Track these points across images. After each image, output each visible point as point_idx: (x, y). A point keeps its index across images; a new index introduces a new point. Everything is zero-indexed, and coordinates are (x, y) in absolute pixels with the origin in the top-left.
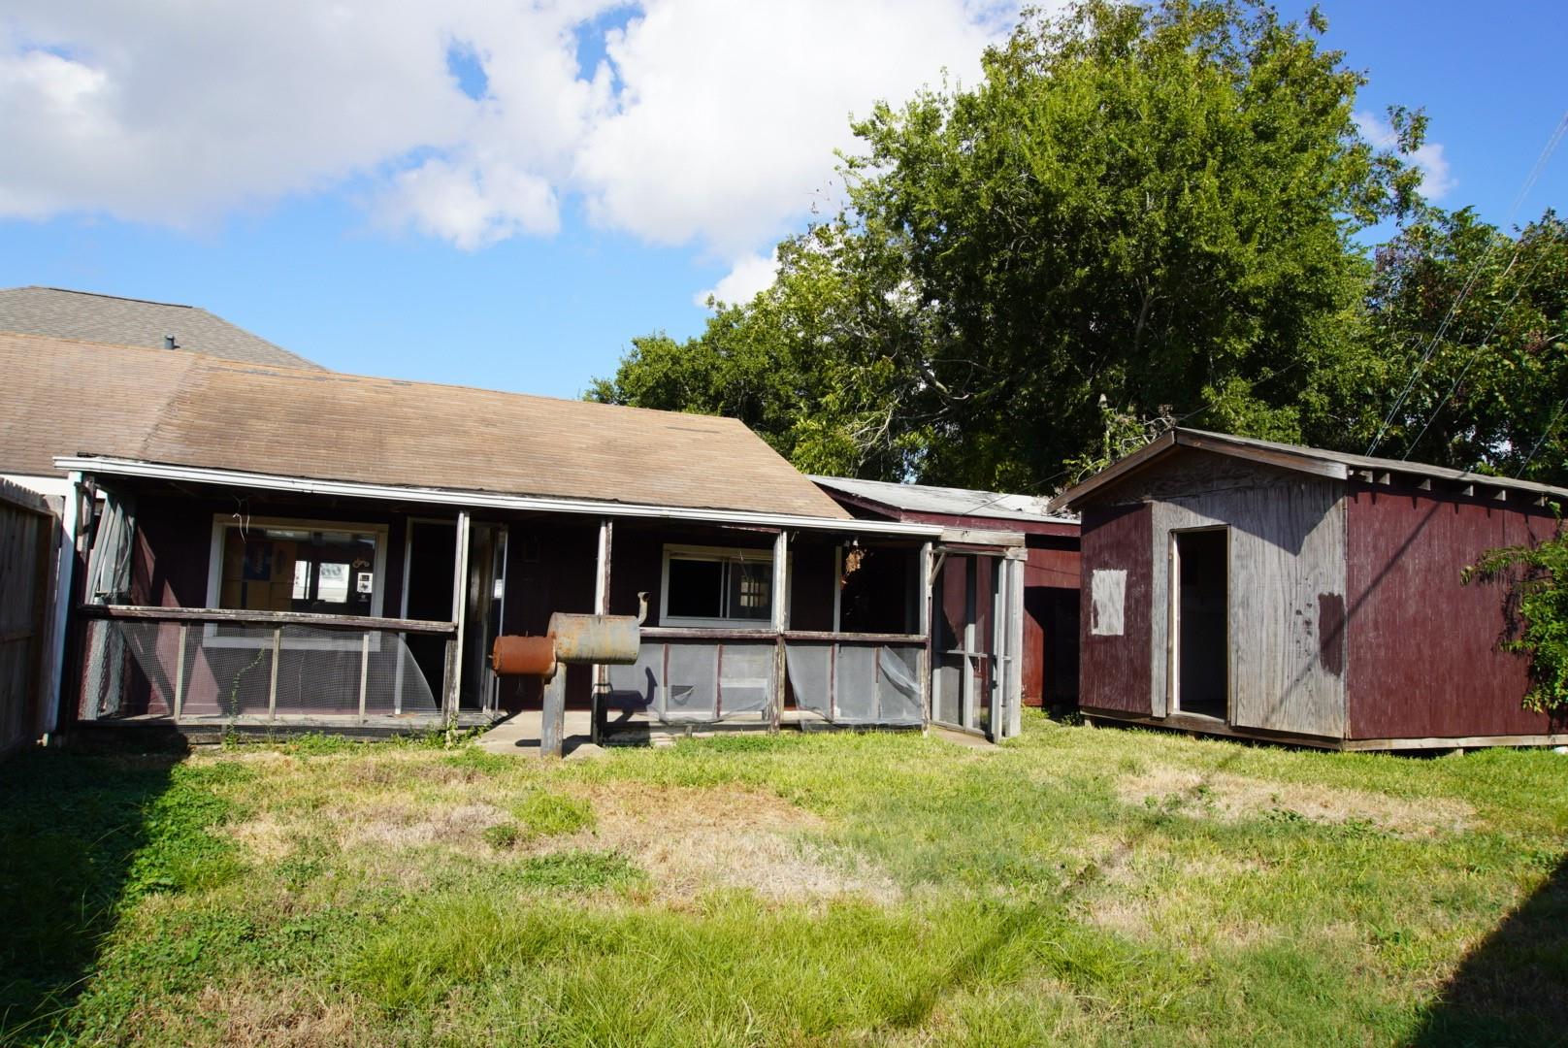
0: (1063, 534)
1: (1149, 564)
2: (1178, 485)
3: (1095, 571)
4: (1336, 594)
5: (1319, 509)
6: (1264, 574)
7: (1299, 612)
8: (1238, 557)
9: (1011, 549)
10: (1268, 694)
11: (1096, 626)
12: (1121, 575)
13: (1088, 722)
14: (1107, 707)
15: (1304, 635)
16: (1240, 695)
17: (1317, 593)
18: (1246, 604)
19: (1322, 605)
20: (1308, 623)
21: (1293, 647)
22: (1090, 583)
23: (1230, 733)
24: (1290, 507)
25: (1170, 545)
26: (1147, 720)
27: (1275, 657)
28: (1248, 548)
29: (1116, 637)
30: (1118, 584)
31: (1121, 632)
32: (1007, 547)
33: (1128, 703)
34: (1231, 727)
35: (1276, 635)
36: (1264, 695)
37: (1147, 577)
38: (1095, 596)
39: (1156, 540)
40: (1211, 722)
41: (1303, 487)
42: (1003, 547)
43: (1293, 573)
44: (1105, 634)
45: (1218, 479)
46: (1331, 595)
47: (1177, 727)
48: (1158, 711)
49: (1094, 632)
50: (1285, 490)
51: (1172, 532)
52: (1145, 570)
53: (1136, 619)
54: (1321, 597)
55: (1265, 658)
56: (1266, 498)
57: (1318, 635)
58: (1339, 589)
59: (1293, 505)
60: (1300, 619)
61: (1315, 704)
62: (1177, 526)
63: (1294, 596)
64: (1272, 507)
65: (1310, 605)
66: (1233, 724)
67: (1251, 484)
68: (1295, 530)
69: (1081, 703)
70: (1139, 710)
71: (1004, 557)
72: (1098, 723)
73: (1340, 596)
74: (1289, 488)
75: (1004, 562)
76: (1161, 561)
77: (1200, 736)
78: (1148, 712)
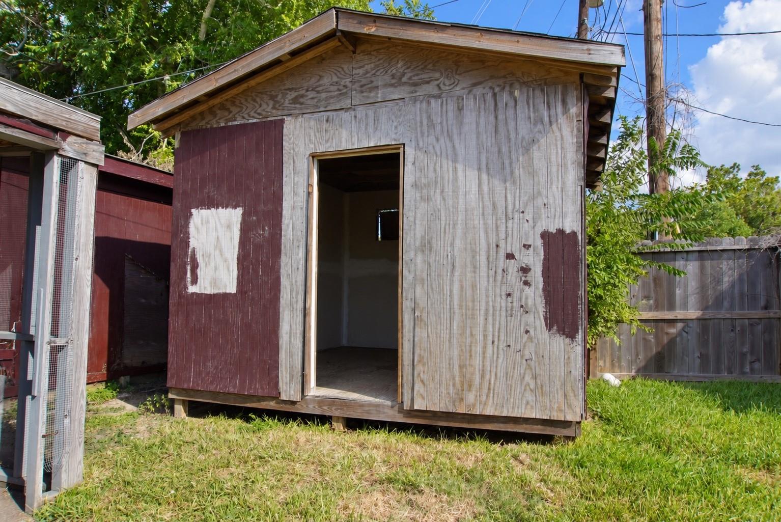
0: (139, 178)
1: (277, 198)
2: (323, 95)
3: (193, 211)
4: (568, 231)
5: (542, 122)
6: (455, 207)
7: (510, 256)
8: (415, 185)
9: (71, 139)
10: (461, 367)
11: (195, 281)
12: (233, 217)
13: (179, 409)
14: (211, 388)
15: (519, 285)
16: (419, 368)
17: (539, 230)
18: (426, 247)
19: (546, 246)
20: (525, 270)
21: (502, 302)
22: (187, 225)
23: (400, 419)
24: (496, 117)
25: (309, 175)
26: (272, 405)
27: (473, 317)
28: (431, 175)
29: (225, 296)
30: (229, 227)
31: (232, 288)
32: (65, 134)
33: (243, 381)
34: (401, 410)
35: (474, 287)
36: (456, 367)
37: (275, 218)
38: (193, 243)
39: (287, 169)
40: (370, 404)
41: (517, 93)
42: (56, 130)
43: (501, 204)
44: (208, 291)
45: (386, 86)
46: (561, 232)
47: (318, 412)
48: (288, 390)
49: (192, 289)
50: (489, 97)
51: (313, 156)
52: (270, 207)
53: (255, 271)
54: (545, 236)
55: (457, 318)
56: (460, 109)
57: (541, 286)
58: (571, 224)
59: (501, 117)
60: (513, 266)
61: (535, 377)
62: (321, 149)
63: (503, 236)
64: (470, 117)
65: (527, 247)
66: (406, 406)
67: (436, 92)
68: (504, 149)
69: (171, 383)
70: (260, 393)
71: (55, 151)
72: (196, 410)
73: (574, 234)
74: (495, 95)
75: (56, 161)
76: (295, 194)
77: (353, 424)
78: (274, 394)
